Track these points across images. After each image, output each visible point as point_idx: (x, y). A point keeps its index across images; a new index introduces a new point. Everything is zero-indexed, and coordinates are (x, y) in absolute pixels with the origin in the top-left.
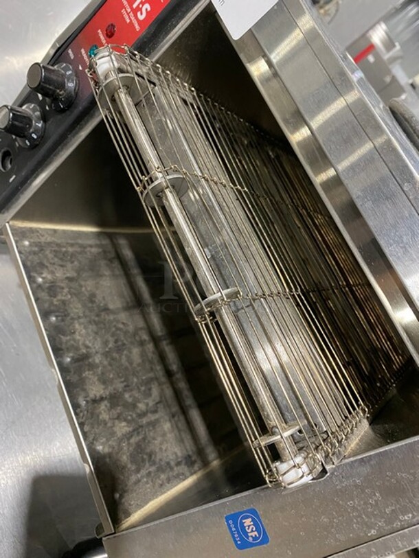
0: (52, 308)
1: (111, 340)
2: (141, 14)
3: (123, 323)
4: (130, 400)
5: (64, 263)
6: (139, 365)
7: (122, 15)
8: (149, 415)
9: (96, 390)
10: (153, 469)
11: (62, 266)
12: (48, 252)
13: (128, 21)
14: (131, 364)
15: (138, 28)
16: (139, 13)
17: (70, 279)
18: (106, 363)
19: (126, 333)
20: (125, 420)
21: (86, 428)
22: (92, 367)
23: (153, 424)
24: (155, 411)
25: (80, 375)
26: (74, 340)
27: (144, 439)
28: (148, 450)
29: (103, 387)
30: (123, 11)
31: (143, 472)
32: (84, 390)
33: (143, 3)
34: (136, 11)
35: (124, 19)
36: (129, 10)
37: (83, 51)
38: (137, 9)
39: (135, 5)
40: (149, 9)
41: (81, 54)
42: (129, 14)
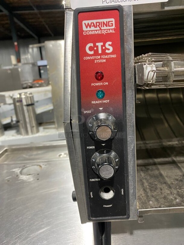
2: (109, 49)
7: (98, 63)
13: (105, 61)
15: (114, 56)
16: (107, 51)
30: (96, 61)
33: (104, 45)
34: (104, 52)
35: (101, 63)
36: (99, 57)
37: (93, 102)
38: (104, 51)
39: (100, 52)
40: (110, 43)
41: (94, 104)
42: (101, 59)
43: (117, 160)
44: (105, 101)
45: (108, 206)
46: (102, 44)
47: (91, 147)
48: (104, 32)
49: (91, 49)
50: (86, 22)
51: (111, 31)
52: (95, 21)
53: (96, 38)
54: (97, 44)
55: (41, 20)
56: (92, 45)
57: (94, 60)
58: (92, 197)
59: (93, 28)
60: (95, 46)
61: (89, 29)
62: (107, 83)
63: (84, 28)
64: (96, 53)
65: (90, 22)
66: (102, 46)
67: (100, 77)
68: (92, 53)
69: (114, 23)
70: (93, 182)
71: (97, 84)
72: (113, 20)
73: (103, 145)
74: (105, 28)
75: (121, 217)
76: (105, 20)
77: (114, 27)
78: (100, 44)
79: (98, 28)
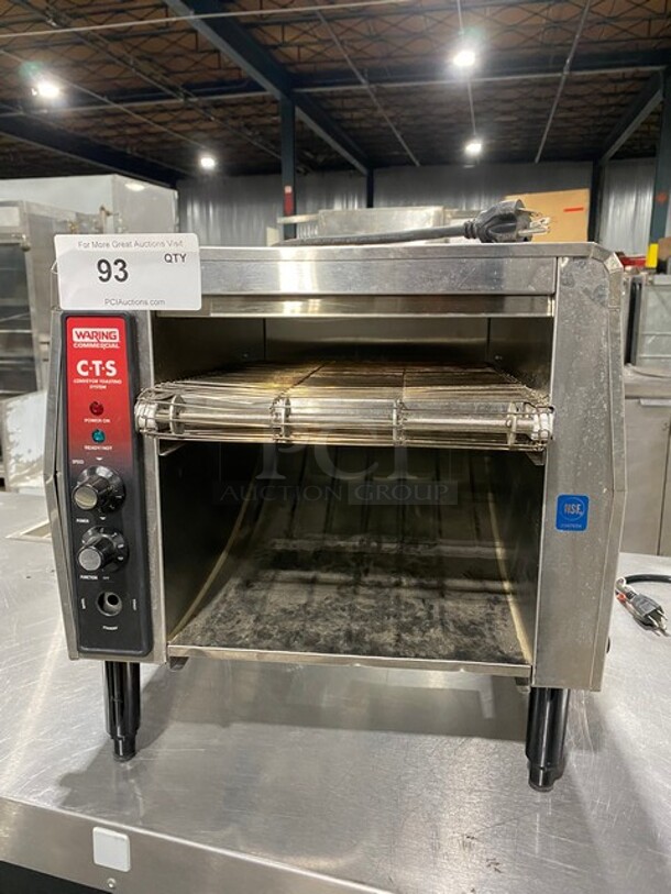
0: (284, 640)
1: (340, 612)
2: (110, 371)
3: (327, 599)
4: (410, 619)
5: (236, 620)
6: (377, 602)
7: (94, 390)
8: (433, 611)
9: (388, 637)
10: (487, 626)
11: (238, 622)
12: (217, 627)
13: (104, 387)
14: (373, 607)
15: (119, 382)
16: (108, 374)
17: (257, 620)
18: (362, 623)
19: (337, 600)
20: (429, 628)
21: (423, 654)
22: (361, 633)
23: (443, 611)
24: (431, 607)
25: (366, 643)
26: (326, 636)
27: (454, 621)
28: (468, 623)
29: (386, 632)
30: (91, 387)
31: (486, 633)
32: (382, 645)
33: (104, 365)
34: (103, 375)
35: (99, 390)
36: (96, 381)
37: (87, 447)
38: (103, 373)
39: (98, 373)
40: (113, 362)
41: (88, 451)
42: (99, 383)
43: (122, 546)
44: (105, 448)
45: (111, 628)
46: (100, 362)
47: (83, 521)
48: (104, 346)
49: (84, 368)
50: (79, 330)
51: (113, 346)
52: (90, 330)
53: (91, 354)
54: (94, 362)
55: (380, 112)
56: (86, 362)
57: (88, 385)
58: (84, 607)
59: (87, 339)
60: (90, 364)
61: (81, 340)
62: (108, 421)
63: (75, 339)
64: (92, 375)
65: (83, 330)
66: (101, 366)
67: (97, 410)
68: (86, 374)
69: (117, 334)
70: (86, 580)
71: (93, 420)
72: (116, 330)
73: (103, 518)
74: (105, 340)
75: (133, 652)
76: (105, 330)
77: (117, 340)
78: (97, 363)
79: (95, 340)
